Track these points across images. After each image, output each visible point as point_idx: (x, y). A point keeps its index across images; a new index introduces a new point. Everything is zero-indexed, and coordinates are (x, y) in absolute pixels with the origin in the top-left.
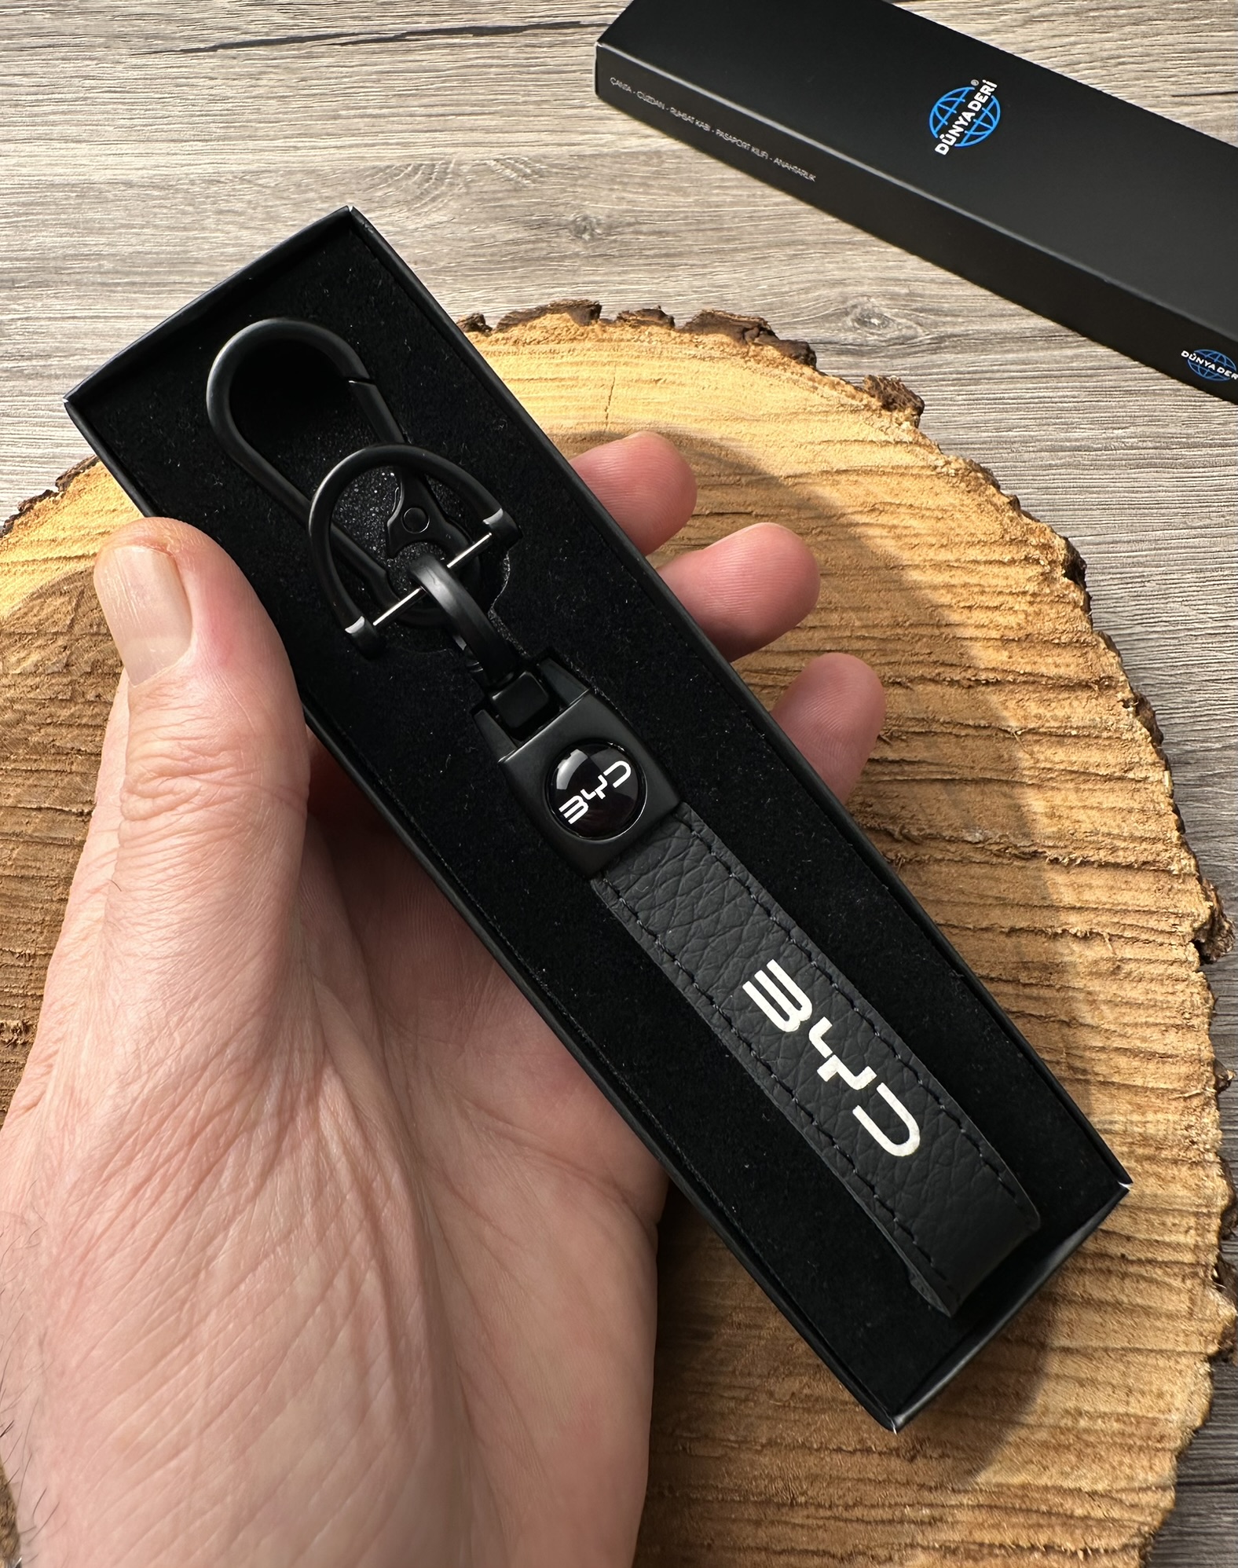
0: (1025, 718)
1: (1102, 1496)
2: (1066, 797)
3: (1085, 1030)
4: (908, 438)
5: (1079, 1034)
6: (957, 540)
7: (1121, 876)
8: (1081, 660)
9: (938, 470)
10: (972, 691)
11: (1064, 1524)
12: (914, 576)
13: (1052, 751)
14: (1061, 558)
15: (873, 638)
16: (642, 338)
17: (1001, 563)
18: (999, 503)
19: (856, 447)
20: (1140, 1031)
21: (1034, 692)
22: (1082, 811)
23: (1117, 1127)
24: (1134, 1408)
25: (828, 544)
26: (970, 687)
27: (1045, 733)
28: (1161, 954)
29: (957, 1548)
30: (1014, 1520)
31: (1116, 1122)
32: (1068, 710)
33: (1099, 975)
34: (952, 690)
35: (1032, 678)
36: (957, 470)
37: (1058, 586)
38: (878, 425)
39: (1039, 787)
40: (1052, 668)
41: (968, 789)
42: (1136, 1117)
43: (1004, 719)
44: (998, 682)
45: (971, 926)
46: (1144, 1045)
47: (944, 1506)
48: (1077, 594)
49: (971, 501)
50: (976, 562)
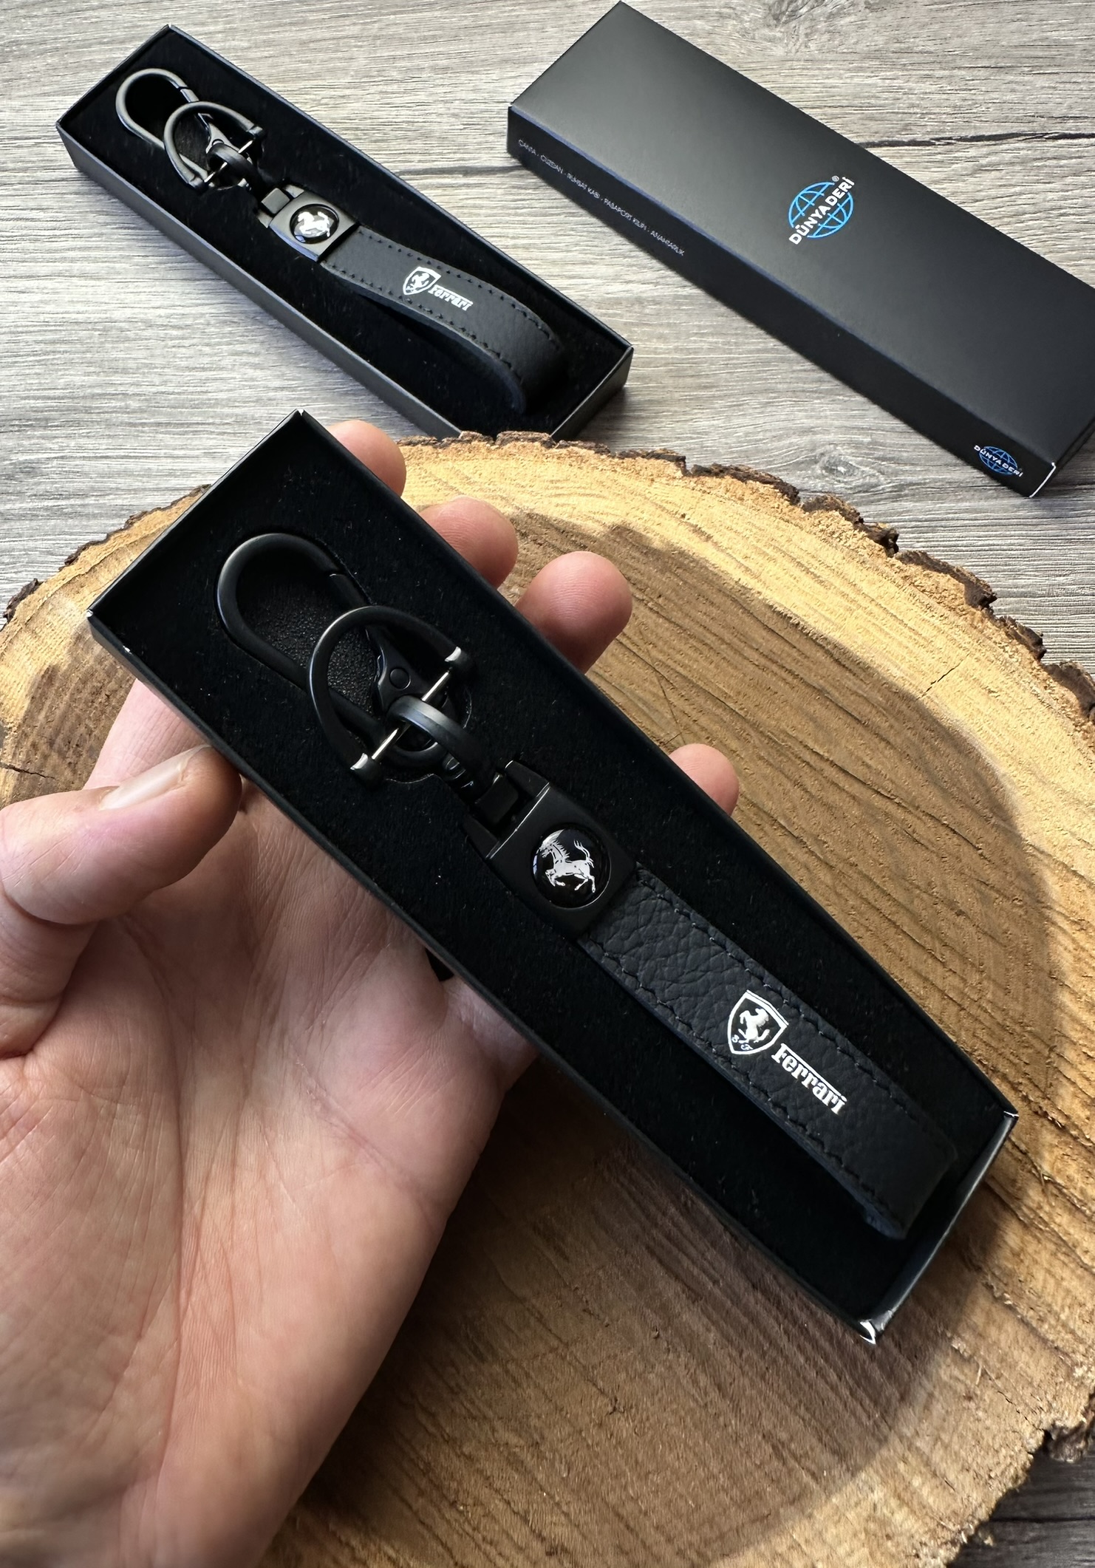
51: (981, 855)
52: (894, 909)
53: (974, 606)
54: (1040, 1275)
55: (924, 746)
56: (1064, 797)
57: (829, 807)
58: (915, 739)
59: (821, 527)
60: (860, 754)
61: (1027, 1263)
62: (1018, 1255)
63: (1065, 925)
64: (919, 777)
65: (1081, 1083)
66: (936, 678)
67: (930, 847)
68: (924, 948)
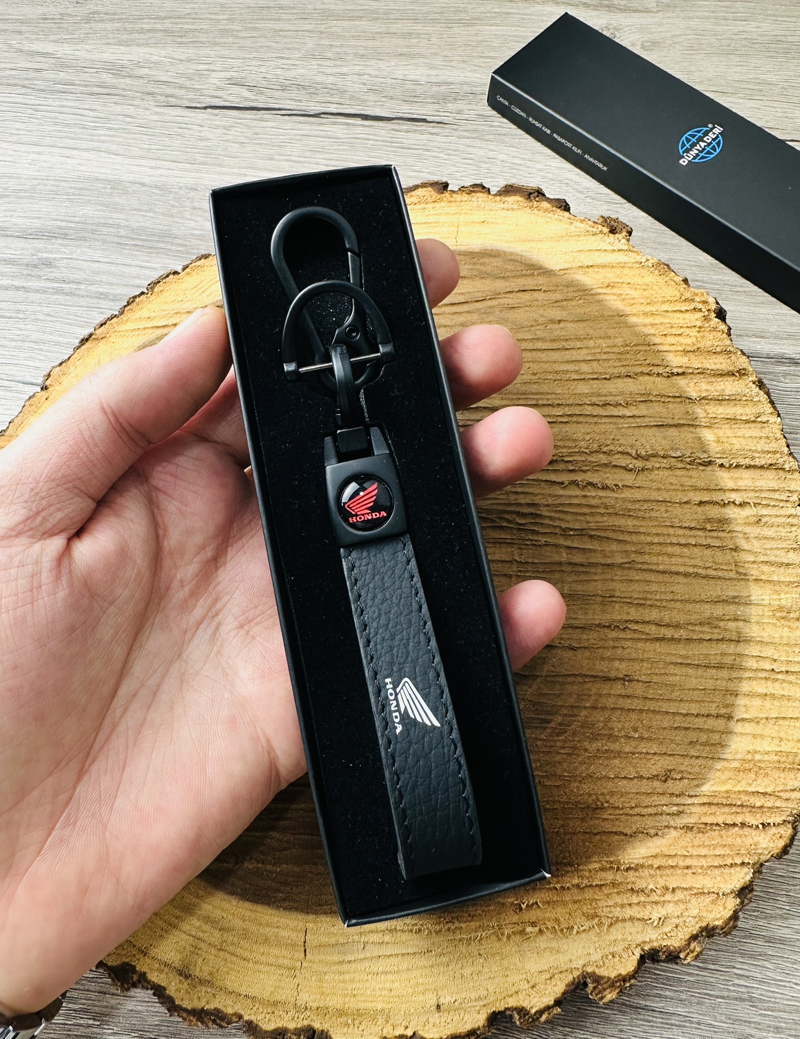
0: (700, 391)
1: (770, 795)
2: (725, 432)
3: (743, 553)
4: (625, 248)
5: (741, 555)
6: (656, 300)
7: (758, 471)
8: (728, 360)
9: (643, 264)
10: (670, 379)
11: (751, 811)
12: (633, 320)
13: (714, 409)
14: (713, 308)
15: (613, 353)
16: (473, 199)
17: (681, 311)
18: (677, 280)
19: (597, 253)
20: (774, 552)
21: (704, 378)
22: (734, 439)
23: (764, 602)
24: (785, 747)
25: (585, 305)
26: (668, 377)
27: (711, 399)
28: (783, 512)
29: (693, 827)
30: (723, 810)
31: (764, 600)
32: (722, 387)
33: (749, 524)
34: (659, 379)
35: (702, 371)
36: (653, 264)
37: (712, 323)
38: (608, 242)
39: (710, 427)
40: (713, 365)
41: (672, 430)
42: (775, 597)
43: (688, 392)
44: (683, 373)
45: (678, 501)
46: (777, 559)
47: (684, 805)
48: (723, 327)
49: (661, 280)
50: (667, 311)
51: (544, 291)
53: (442, 193)
54: (735, 441)
55: (478, 267)
56: (554, 240)
58: (471, 267)
61: (725, 440)
62: (719, 441)
63: (604, 291)
64: (487, 282)
65: (673, 348)
66: (455, 235)
67: (521, 305)
68: (559, 349)
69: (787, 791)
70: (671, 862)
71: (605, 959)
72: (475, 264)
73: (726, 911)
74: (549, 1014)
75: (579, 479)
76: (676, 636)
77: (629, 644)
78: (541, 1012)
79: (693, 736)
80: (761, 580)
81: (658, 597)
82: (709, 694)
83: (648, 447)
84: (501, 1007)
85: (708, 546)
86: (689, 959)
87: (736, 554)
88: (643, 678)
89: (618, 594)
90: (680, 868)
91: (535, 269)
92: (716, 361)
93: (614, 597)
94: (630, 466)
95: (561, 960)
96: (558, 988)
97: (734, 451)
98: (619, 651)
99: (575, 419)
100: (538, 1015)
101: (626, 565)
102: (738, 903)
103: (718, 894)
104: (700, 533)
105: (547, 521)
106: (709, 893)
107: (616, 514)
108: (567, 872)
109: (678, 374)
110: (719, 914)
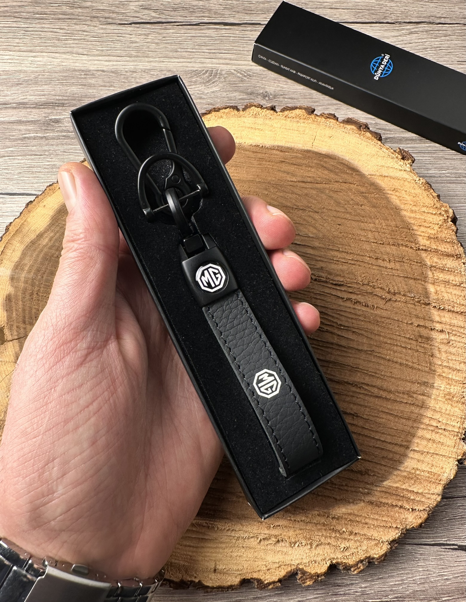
0: (432, 262)
1: (420, 494)
2: (441, 288)
4: (408, 170)
5: (434, 360)
6: (419, 204)
7: (454, 315)
8: (452, 248)
9: (416, 181)
10: (417, 251)
11: (407, 501)
12: (404, 213)
13: (438, 274)
14: (451, 216)
15: (388, 230)
16: (327, 122)
17: (432, 214)
18: (434, 195)
19: (391, 170)
20: (453, 362)
21: (436, 255)
22: (445, 293)
23: (441, 389)
24: (433, 470)
25: (378, 198)
26: (416, 250)
27: (438, 268)
29: (373, 503)
30: (392, 497)
31: (441, 387)
32: (445, 262)
33: (443, 343)
34: (411, 250)
35: (436, 251)
36: (422, 182)
37: (448, 224)
38: (399, 164)
39: (434, 284)
40: (443, 248)
41: (411, 281)
42: (448, 387)
43: (425, 261)
44: (425, 250)
45: (406, 322)
46: (454, 366)
47: (372, 490)
48: (454, 228)
49: (425, 193)
50: (424, 212)
51: (357, 185)
52: (343, 215)
53: (310, 115)
54: (445, 295)
55: (322, 163)
56: (369, 156)
57: (306, 195)
58: (318, 162)
59: (251, 114)
60: (305, 175)
61: (440, 293)
62: (437, 293)
63: (391, 192)
64: (326, 172)
65: (423, 234)
66: (312, 141)
67: (341, 191)
68: (358, 221)
69: (429, 494)
70: (357, 519)
71: (310, 563)
72: (320, 161)
73: (382, 550)
74: (274, 586)
75: (353, 298)
76: (388, 397)
77: (361, 396)
78: (269, 584)
79: (385, 454)
80: (442, 376)
81: (383, 373)
82: (399, 433)
83: (396, 288)
84: (249, 576)
85: (417, 351)
86: (356, 572)
87: (431, 358)
88: (365, 416)
89: (361, 367)
90: (362, 523)
91: (354, 170)
92: (445, 247)
93: (358, 368)
94: (384, 296)
95: (287, 559)
96: (282, 573)
97: (444, 301)
98: (354, 399)
99: (358, 263)
100: (268, 585)
101: (369, 352)
102: (389, 548)
103: (379, 541)
104: (414, 343)
105: (330, 318)
106: (374, 539)
107: (370, 322)
108: (300, 513)
109: (422, 250)
110: (378, 552)
